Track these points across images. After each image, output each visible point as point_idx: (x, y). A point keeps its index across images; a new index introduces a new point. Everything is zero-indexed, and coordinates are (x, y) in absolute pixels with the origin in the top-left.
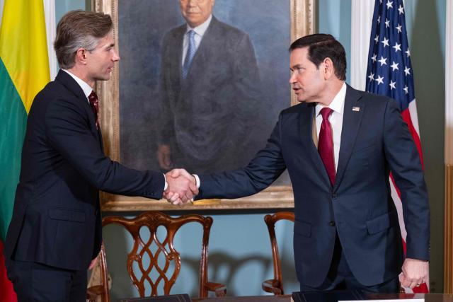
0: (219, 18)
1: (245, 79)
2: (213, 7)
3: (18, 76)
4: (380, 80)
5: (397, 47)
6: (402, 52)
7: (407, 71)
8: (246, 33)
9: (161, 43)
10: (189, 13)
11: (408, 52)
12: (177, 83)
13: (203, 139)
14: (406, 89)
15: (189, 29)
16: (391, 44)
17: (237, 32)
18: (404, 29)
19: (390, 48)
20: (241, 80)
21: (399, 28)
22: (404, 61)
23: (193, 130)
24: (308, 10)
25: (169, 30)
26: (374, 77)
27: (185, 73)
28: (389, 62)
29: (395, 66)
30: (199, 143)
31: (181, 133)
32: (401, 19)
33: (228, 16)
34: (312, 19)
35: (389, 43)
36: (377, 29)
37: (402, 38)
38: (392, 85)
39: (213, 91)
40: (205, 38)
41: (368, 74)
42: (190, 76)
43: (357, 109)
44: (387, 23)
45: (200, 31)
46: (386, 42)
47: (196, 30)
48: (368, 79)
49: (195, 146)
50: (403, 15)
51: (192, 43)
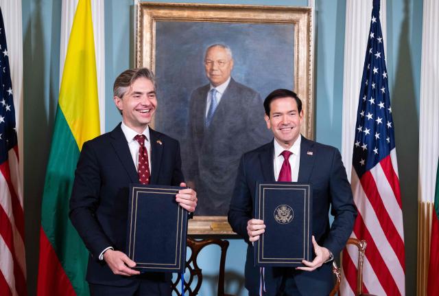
0: (236, 80)
1: (257, 130)
2: (231, 71)
3: (74, 123)
4: (367, 132)
5: (381, 105)
6: (385, 109)
7: (389, 125)
8: (259, 92)
9: (189, 99)
10: (212, 75)
11: (390, 109)
12: (201, 131)
13: (222, 178)
14: (388, 139)
15: (212, 88)
16: (377, 102)
17: (250, 90)
18: (387, 90)
19: (376, 105)
20: (253, 130)
21: (383, 90)
22: (387, 117)
23: (214, 170)
24: (308, 74)
25: (195, 88)
26: (363, 129)
27: (208, 124)
28: (375, 117)
29: (379, 121)
30: (217, 180)
31: (204, 172)
32: (385, 82)
33: (243, 78)
34: (311, 82)
35: (375, 101)
36: (365, 90)
37: (385, 98)
38: (377, 136)
39: (230, 139)
40: (224, 96)
41: (357, 126)
42: (212, 126)
43: (311, 153)
44: (373, 85)
45: (221, 90)
46: (372, 101)
47: (217, 88)
48: (357, 131)
49: (215, 183)
50: (387, 79)
51: (214, 99)
